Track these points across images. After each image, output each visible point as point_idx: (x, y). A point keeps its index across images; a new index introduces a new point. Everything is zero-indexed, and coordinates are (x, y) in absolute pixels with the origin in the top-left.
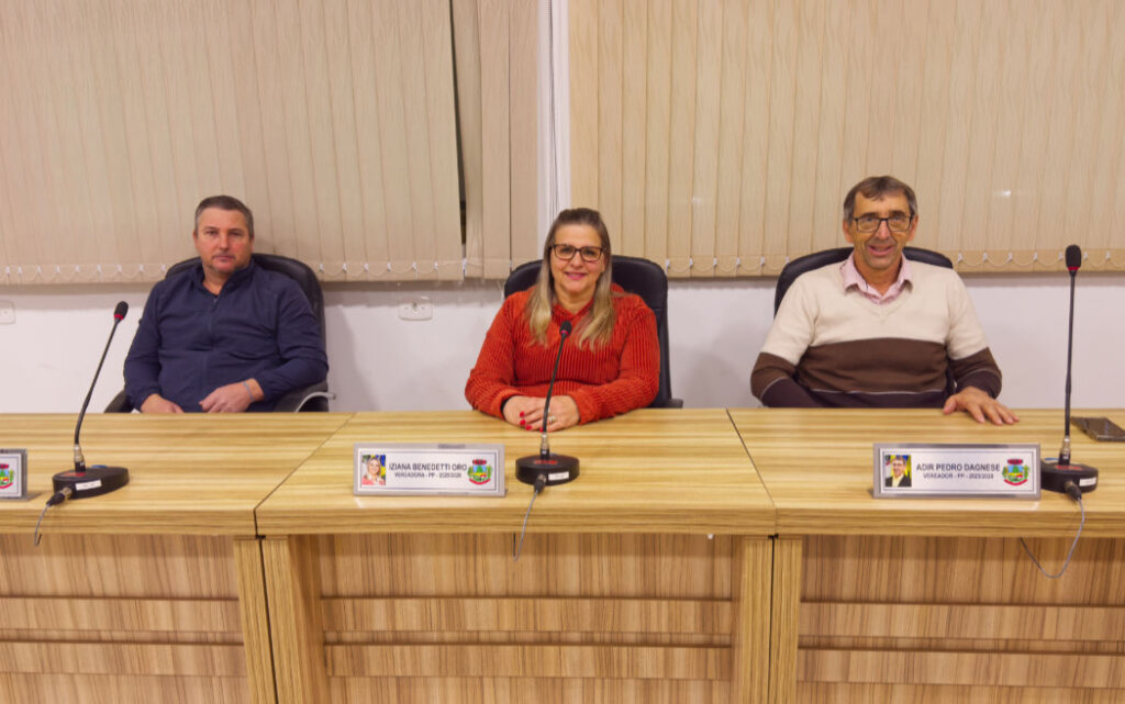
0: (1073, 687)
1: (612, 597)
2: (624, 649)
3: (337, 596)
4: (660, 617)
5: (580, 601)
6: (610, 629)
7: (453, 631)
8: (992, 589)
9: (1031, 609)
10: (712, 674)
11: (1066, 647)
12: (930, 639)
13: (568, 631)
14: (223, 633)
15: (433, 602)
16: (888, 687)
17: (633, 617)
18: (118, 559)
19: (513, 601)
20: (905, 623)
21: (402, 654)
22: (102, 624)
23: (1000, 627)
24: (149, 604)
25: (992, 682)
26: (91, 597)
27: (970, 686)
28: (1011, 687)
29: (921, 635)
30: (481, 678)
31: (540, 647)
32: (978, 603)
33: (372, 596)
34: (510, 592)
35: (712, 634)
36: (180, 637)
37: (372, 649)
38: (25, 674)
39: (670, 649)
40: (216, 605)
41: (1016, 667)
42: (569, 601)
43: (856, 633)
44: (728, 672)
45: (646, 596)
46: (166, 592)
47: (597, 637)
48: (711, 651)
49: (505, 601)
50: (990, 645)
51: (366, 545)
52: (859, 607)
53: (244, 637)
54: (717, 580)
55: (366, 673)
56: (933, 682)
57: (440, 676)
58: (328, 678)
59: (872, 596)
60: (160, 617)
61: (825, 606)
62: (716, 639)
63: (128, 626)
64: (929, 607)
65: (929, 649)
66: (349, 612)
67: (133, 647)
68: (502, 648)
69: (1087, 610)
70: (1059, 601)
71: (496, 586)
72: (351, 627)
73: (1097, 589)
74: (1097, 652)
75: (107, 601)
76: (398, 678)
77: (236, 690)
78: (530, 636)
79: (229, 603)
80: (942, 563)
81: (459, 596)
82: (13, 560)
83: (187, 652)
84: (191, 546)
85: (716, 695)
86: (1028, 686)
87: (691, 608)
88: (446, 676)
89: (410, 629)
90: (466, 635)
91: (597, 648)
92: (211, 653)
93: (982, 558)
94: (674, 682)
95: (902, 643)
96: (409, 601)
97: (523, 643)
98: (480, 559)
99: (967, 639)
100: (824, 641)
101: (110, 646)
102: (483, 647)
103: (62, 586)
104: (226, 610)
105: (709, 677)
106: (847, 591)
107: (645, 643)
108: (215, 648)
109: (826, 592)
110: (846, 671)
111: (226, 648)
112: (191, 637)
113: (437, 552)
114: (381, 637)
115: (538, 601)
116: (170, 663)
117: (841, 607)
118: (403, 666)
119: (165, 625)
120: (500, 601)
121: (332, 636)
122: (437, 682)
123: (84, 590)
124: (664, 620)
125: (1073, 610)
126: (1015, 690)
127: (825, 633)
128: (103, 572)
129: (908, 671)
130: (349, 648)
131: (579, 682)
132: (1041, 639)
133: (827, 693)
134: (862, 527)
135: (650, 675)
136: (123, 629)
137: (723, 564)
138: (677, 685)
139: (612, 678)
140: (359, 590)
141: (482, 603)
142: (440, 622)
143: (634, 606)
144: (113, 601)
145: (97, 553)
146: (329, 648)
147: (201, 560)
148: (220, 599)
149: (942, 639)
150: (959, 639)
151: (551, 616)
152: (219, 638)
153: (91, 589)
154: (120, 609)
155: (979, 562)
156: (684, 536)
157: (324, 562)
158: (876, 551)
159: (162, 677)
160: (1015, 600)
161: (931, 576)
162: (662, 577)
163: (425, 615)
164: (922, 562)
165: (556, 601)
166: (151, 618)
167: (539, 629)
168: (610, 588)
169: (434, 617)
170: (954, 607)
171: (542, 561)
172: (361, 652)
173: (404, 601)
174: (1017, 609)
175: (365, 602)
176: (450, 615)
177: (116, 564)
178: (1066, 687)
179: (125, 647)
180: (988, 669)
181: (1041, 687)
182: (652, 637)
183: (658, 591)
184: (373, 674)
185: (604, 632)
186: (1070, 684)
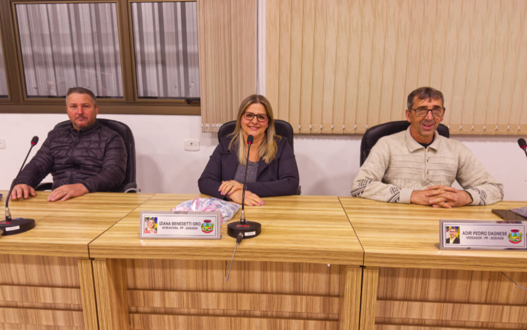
1: (277, 293)
2: (283, 320)
3: (136, 289)
4: (302, 305)
5: (261, 295)
6: (276, 310)
7: (195, 308)
8: (475, 296)
9: (496, 306)
11: (513, 327)
12: (443, 320)
13: (254, 310)
15: (185, 293)
17: (288, 305)
18: (26, 265)
19: (226, 294)
20: (430, 312)
21: (169, 320)
22: (18, 299)
23: (479, 316)
24: (41, 289)
26: (13, 284)
29: (438, 318)
31: (240, 318)
32: (468, 302)
33: (153, 289)
34: (225, 289)
35: (329, 314)
36: (57, 306)
37: (153, 316)
39: (307, 321)
42: (255, 295)
43: (404, 316)
45: (295, 293)
46: (50, 283)
47: (269, 313)
48: (328, 323)
49: (222, 294)
50: (474, 324)
51: (151, 264)
52: (406, 303)
53: (83, 307)
54: (332, 285)
55: (151, 328)
59: (413, 297)
60: (46, 296)
61: (389, 302)
62: (331, 316)
63: (30, 300)
64: (443, 304)
65: (442, 326)
66: (142, 297)
67: (33, 310)
68: (220, 318)
70: (511, 301)
71: (217, 285)
72: (142, 304)
75: (20, 287)
78: (235, 312)
80: (450, 281)
81: (198, 291)
83: (60, 314)
84: (63, 261)
87: (318, 300)
89: (173, 307)
90: (202, 310)
91: (269, 319)
92: (72, 314)
93: (471, 279)
95: (427, 322)
96: (173, 294)
97: (231, 316)
98: (209, 271)
99: (461, 321)
100: (386, 320)
101: (22, 310)
102: (210, 317)
106: (400, 295)
107: (294, 318)
108: (74, 312)
109: (389, 295)
112: (63, 306)
113: (188, 268)
114: (158, 310)
115: (239, 294)
116: (51, 320)
117: (397, 303)
119: (49, 300)
120: (219, 293)
121: (133, 309)
123: (8, 280)
124: (304, 306)
125: (518, 308)
127: (388, 316)
128: (19, 272)
130: (142, 315)
132: (501, 322)
136: (28, 301)
137: (335, 277)
140: (147, 285)
141: (210, 294)
142: (188, 304)
143: (288, 299)
144: (23, 287)
145: (15, 262)
146: (131, 315)
147: (68, 267)
149: (449, 321)
150: (458, 321)
151: (245, 301)
152: (76, 307)
153: (13, 281)
154: (26, 291)
155: (469, 281)
156: (315, 264)
157: (129, 271)
158: (415, 275)
159: (48, 327)
160: (488, 301)
161: (444, 288)
162: (304, 283)
163: (180, 300)
164: (439, 281)
165: (248, 295)
166: (42, 296)
167: (239, 309)
168: (277, 288)
169: (185, 301)
170: (456, 305)
171: (241, 274)
172: (147, 317)
173: (170, 292)
174: (489, 306)
175: (150, 292)
176: (193, 300)
177: (25, 268)
179: (29, 310)
182: (297, 314)
183: (301, 290)
184: (153, 329)
185: (273, 311)
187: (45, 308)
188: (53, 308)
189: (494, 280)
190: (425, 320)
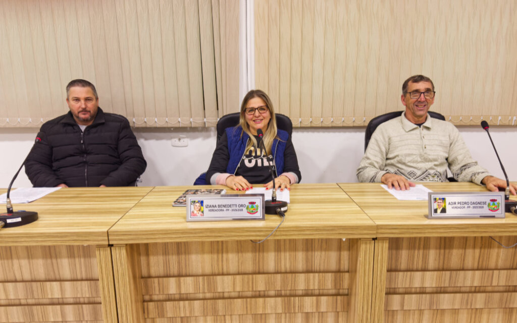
0: (505, 308)
1: (291, 272)
2: (297, 298)
3: (150, 277)
4: (314, 282)
5: (275, 275)
6: (290, 289)
7: (211, 292)
8: (469, 263)
9: (487, 272)
11: (501, 289)
12: (441, 287)
13: (269, 290)
14: (89, 298)
15: (201, 278)
16: (421, 311)
17: (301, 283)
18: (31, 261)
19: (241, 276)
20: (430, 280)
21: (184, 307)
22: (21, 296)
23: (473, 281)
24: (48, 284)
25: (469, 307)
26: (16, 281)
27: (458, 309)
28: (477, 309)
29: (437, 286)
30: (224, 316)
31: (255, 299)
32: (463, 269)
33: (168, 276)
34: (240, 272)
35: (339, 289)
36: (65, 301)
37: (168, 303)
39: (319, 297)
40: (85, 283)
41: (479, 300)
42: (270, 275)
43: (407, 286)
44: (347, 307)
45: (308, 271)
46: (58, 277)
47: (283, 293)
48: (339, 298)
49: (238, 277)
50: (468, 289)
51: (166, 249)
52: (409, 273)
53: (102, 299)
54: (342, 262)
55: (166, 316)
56: (442, 308)
57: (204, 316)
58: (145, 319)
59: (415, 268)
60: (54, 290)
61: (393, 273)
62: (341, 291)
63: (36, 297)
64: (441, 272)
65: (440, 293)
66: (156, 285)
67: (39, 307)
68: (236, 300)
69: (512, 271)
70: (499, 268)
71: (233, 268)
75: (24, 283)
76: (182, 318)
78: (250, 294)
79: (92, 282)
80: (447, 251)
81: (214, 275)
83: (69, 309)
84: (72, 252)
85: (340, 319)
86: (485, 308)
87: (330, 276)
88: (207, 315)
89: (188, 292)
90: (217, 295)
91: (283, 298)
92: (82, 308)
93: (465, 249)
94: (320, 314)
95: (428, 290)
96: (189, 280)
97: (247, 297)
98: (225, 255)
100: (392, 290)
101: (26, 307)
102: (226, 300)
104: (91, 286)
105: (338, 310)
106: (403, 266)
107: (307, 295)
108: (84, 306)
109: (393, 267)
110: (402, 305)
111: (91, 305)
112: (71, 301)
113: (203, 252)
114: (173, 297)
115: (254, 276)
116: (60, 315)
117: (401, 274)
118: (185, 311)
119: (57, 295)
120: (235, 276)
121: (147, 297)
122: (202, 319)
123: (11, 277)
124: (316, 283)
125: (506, 271)
126: (479, 310)
127: (393, 286)
128: (23, 268)
129: (431, 303)
130: (156, 303)
131: (274, 315)
132: (491, 286)
133: (393, 316)
134: (417, 233)
135: (309, 311)
136: (33, 298)
137: (345, 254)
138: (322, 315)
139: (290, 313)
140: (162, 273)
141: (226, 277)
142: (204, 288)
143: (302, 277)
144: (27, 283)
145: (18, 257)
146: (146, 304)
147: (77, 260)
148: (87, 280)
149: (446, 287)
150: (455, 287)
151: (260, 283)
152: (86, 300)
153: (15, 277)
154: (32, 287)
155: (464, 251)
157: (143, 259)
158: (417, 245)
160: (479, 268)
161: (442, 257)
162: (316, 261)
163: (196, 285)
164: (438, 251)
165: (263, 275)
166: (49, 291)
167: (254, 290)
168: (290, 268)
169: (201, 286)
170: (453, 272)
171: (256, 256)
172: (162, 305)
173: (185, 278)
174: (481, 272)
175: (165, 279)
176: (209, 284)
177: (29, 263)
178: (501, 308)
179: (34, 307)
180: (467, 300)
181: (490, 308)
182: (310, 292)
183: (313, 269)
184: (168, 316)
185: (287, 290)
186: (503, 306)
187: (52, 304)
188: (61, 303)
189: (485, 248)
190: (426, 288)
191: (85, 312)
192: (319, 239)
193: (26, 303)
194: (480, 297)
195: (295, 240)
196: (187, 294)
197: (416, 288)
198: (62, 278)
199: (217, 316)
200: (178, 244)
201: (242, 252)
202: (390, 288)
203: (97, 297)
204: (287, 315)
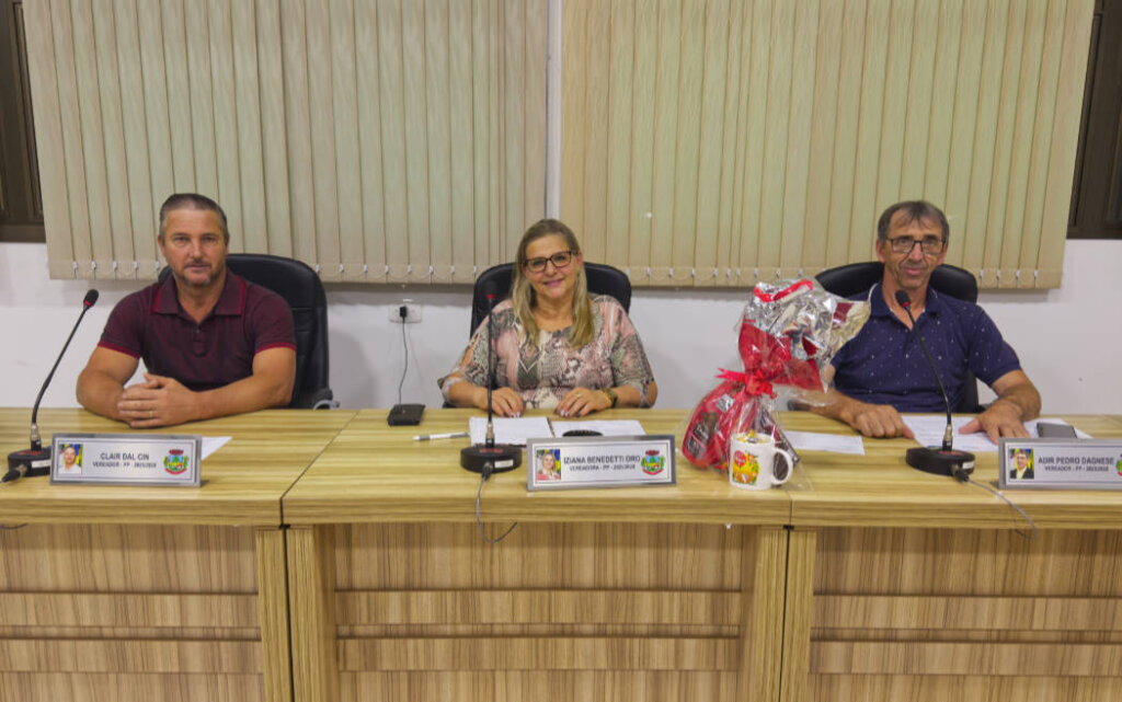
0: (1060, 676)
1: (626, 589)
2: (636, 641)
3: (351, 589)
4: (671, 609)
5: (595, 594)
6: (621, 620)
7: (469, 624)
8: (985, 581)
9: (1022, 601)
10: (720, 666)
11: (1052, 636)
12: (928, 630)
13: (582, 624)
14: (232, 628)
15: (449, 595)
16: (888, 678)
17: (646, 609)
18: (126, 553)
19: (528, 593)
20: (905, 614)
21: (416, 650)
22: (105, 620)
23: (993, 617)
24: (157, 598)
25: (986, 672)
26: (96, 591)
27: (964, 676)
28: (1002, 676)
29: (920, 626)
30: (493, 671)
31: (553, 640)
32: (973, 595)
33: (386, 589)
34: (526, 584)
35: (721, 626)
36: (187, 632)
37: (385, 642)
38: (19, 673)
39: (681, 640)
40: (226, 599)
41: (1007, 658)
42: (583, 593)
43: (859, 624)
44: (737, 663)
45: (658, 588)
46: (175, 586)
47: (609, 628)
48: (721, 642)
49: (521, 594)
50: (982, 636)
51: (383, 535)
52: (862, 599)
53: (261, 632)
54: (728, 571)
55: (378, 668)
56: (930, 672)
57: (453, 670)
59: (875, 587)
60: (167, 611)
61: (832, 598)
62: (725, 630)
63: (132, 623)
64: (928, 599)
65: (927, 640)
66: (364, 605)
67: (137, 643)
68: (516, 640)
69: (1073, 601)
70: (1047, 590)
71: (511, 578)
73: (1081, 582)
74: (1081, 642)
75: (112, 596)
76: (409, 672)
77: (241, 687)
78: (543, 629)
79: (240, 597)
80: (940, 557)
81: (474, 588)
82: (14, 553)
83: (194, 650)
84: (205, 538)
85: (723, 685)
86: (1018, 675)
87: (702, 599)
88: (458, 670)
89: (423, 622)
90: (480, 628)
91: (609, 640)
92: (219, 648)
93: (977, 551)
94: (683, 674)
95: (901, 635)
96: (426, 596)
97: (537, 636)
98: (496, 551)
99: (960, 630)
100: (828, 633)
101: (113, 642)
102: (498, 640)
103: (65, 581)
104: (237, 605)
105: (718, 667)
106: (851, 584)
107: (657, 635)
108: (223, 644)
109: (831, 585)
110: (849, 664)
111: (236, 644)
112: (199, 633)
113: (455, 544)
114: (394, 630)
115: (553, 593)
116: (175, 660)
117: (846, 600)
118: (416, 659)
119: (172, 621)
120: (515, 592)
121: (344, 630)
122: (449, 675)
123: (86, 583)
124: (676, 612)
125: (1060, 601)
126: (1006, 679)
127: (830, 625)
128: (109, 566)
129: (908, 663)
130: (362, 641)
131: (591, 673)
132: (1031, 630)
133: (830, 686)
135: (661, 667)
136: (127, 625)
137: (733, 556)
138: (685, 676)
139: (622, 670)
140: (375, 583)
141: (497, 595)
142: (454, 616)
143: (647, 597)
144: (119, 597)
145: (103, 547)
146: (342, 642)
147: (213, 554)
148: (230, 593)
149: (938, 629)
150: (956, 630)
151: (565, 608)
152: (227, 633)
153: (95, 583)
154: (126, 605)
155: (973, 555)
156: (696, 525)
157: (340, 554)
158: (878, 544)
159: (166, 675)
160: (1006, 592)
161: (929, 569)
162: (675, 568)
163: (440, 608)
164: (921, 556)
165: (570, 593)
166: (158, 613)
167: (553, 622)
168: (624, 579)
169: (449, 608)
170: (951, 599)
171: (557, 554)
172: (374, 647)
173: (419, 593)
174: (1010, 600)
175: (380, 594)
176: (465, 605)
177: (124, 557)
178: (1053, 676)
179: (128, 645)
180: (982, 658)
181: (1030, 676)
182: (663, 629)
183: (670, 581)
184: (384, 668)
185: (616, 624)
186: (1057, 673)
187: (162, 638)
188: (180, 637)
189: (1016, 552)
190: (897, 629)
191: (224, 656)
192: (681, 524)
193: (112, 635)
194: (1009, 652)
195: (635, 524)
196: (422, 625)
197: (878, 629)
198: (183, 588)
199: (478, 671)
200: (408, 526)
201: (529, 545)
202: (824, 629)
203: (247, 627)
204: (617, 673)
